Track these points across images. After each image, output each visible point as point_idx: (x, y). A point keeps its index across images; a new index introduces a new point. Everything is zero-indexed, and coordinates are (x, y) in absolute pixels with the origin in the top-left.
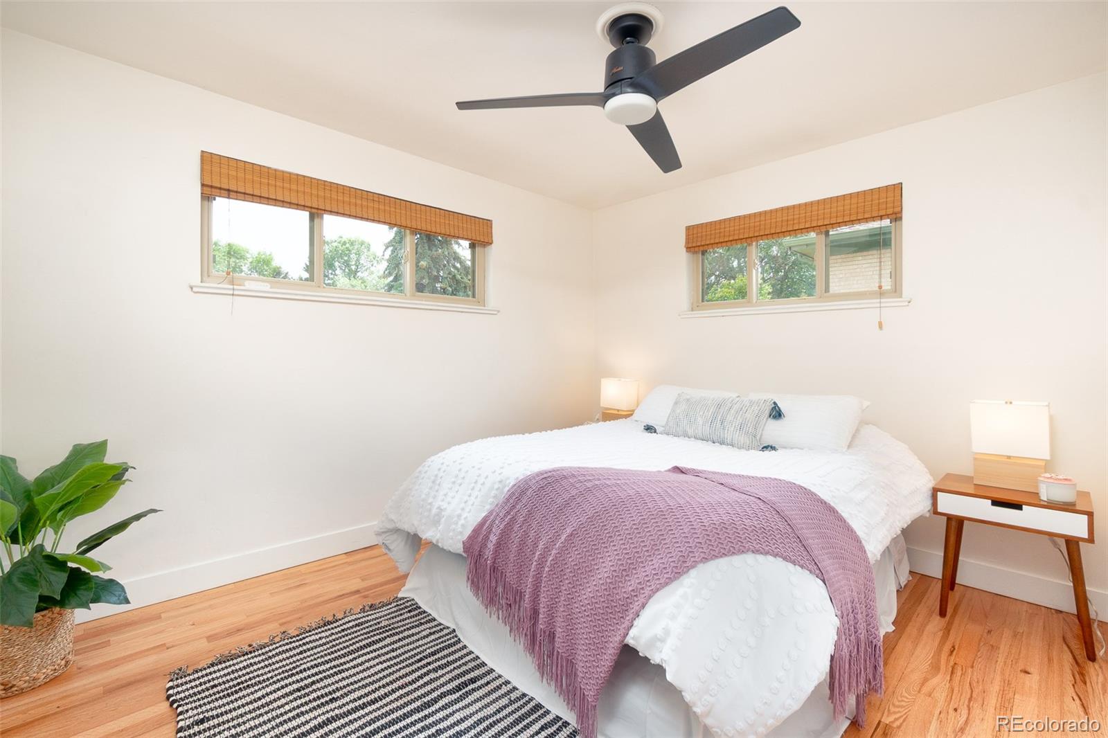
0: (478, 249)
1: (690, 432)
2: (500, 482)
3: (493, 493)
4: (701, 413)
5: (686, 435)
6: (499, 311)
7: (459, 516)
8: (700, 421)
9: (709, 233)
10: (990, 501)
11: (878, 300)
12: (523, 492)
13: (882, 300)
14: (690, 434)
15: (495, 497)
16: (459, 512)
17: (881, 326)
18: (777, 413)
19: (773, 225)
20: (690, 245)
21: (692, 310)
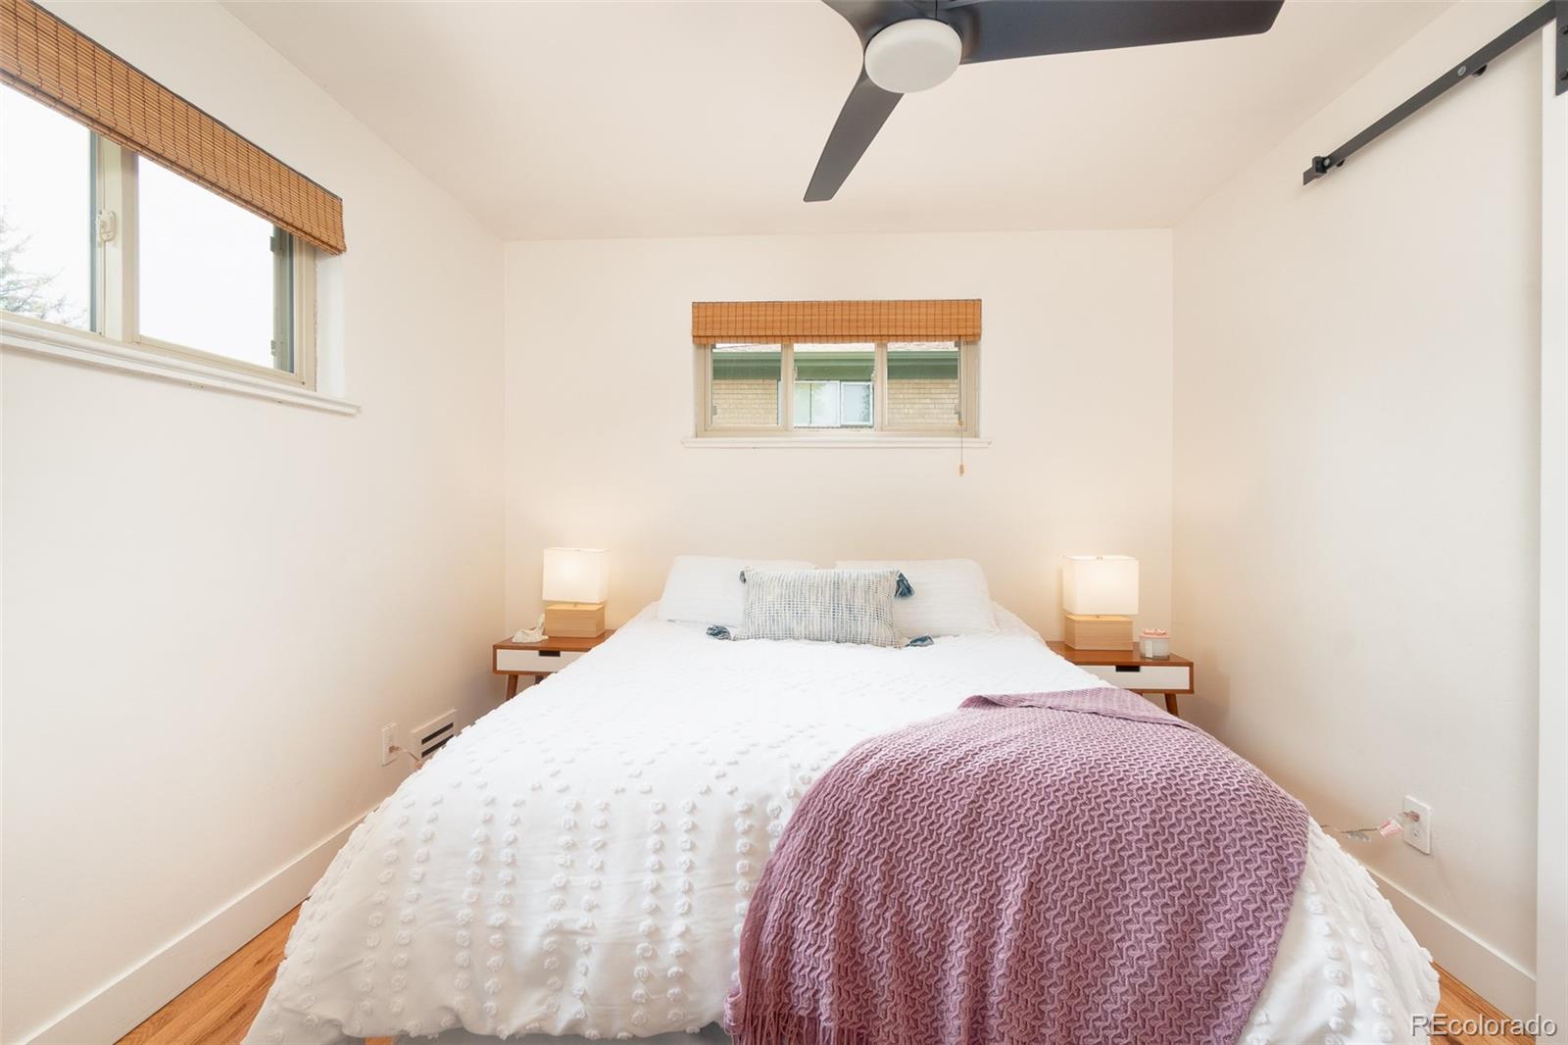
0: (300, 261)
1: (799, 629)
2: (748, 812)
3: (741, 844)
4: (814, 598)
5: (790, 635)
6: (358, 408)
7: (654, 934)
8: (815, 611)
9: (741, 318)
10: (1114, 667)
11: (960, 439)
12: (843, 821)
13: (964, 439)
14: (796, 634)
15: (750, 853)
16: (646, 923)
17: (962, 470)
18: (904, 589)
19: (822, 324)
20: (702, 333)
21: (697, 437)
